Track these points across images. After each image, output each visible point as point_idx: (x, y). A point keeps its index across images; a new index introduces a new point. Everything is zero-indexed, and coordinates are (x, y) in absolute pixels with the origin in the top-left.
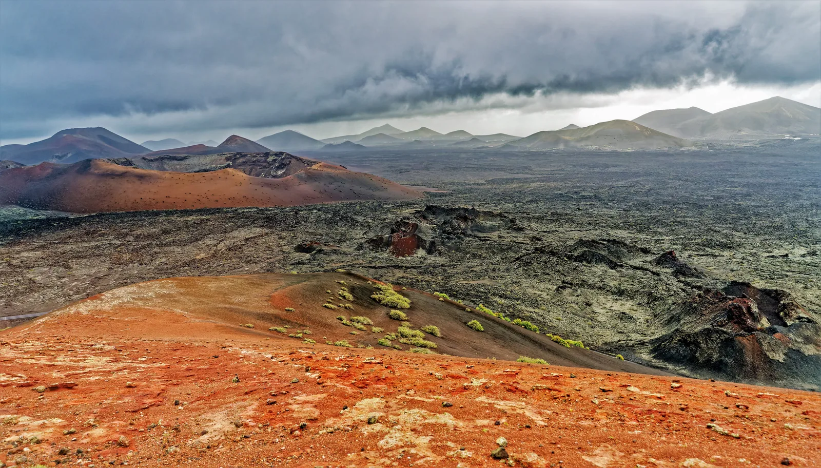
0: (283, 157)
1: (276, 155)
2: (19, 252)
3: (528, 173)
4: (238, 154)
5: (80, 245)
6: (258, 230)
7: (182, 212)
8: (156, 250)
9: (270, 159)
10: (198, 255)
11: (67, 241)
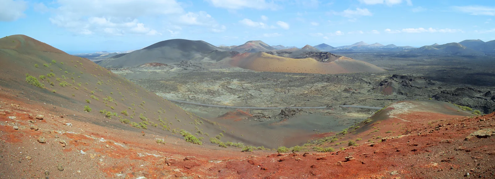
0: (328, 54)
1: (325, 53)
2: (244, 84)
3: (423, 62)
4: (310, 52)
5: (263, 83)
6: (325, 83)
7: (293, 73)
8: (289, 88)
9: (322, 55)
10: (305, 91)
11: (258, 81)
